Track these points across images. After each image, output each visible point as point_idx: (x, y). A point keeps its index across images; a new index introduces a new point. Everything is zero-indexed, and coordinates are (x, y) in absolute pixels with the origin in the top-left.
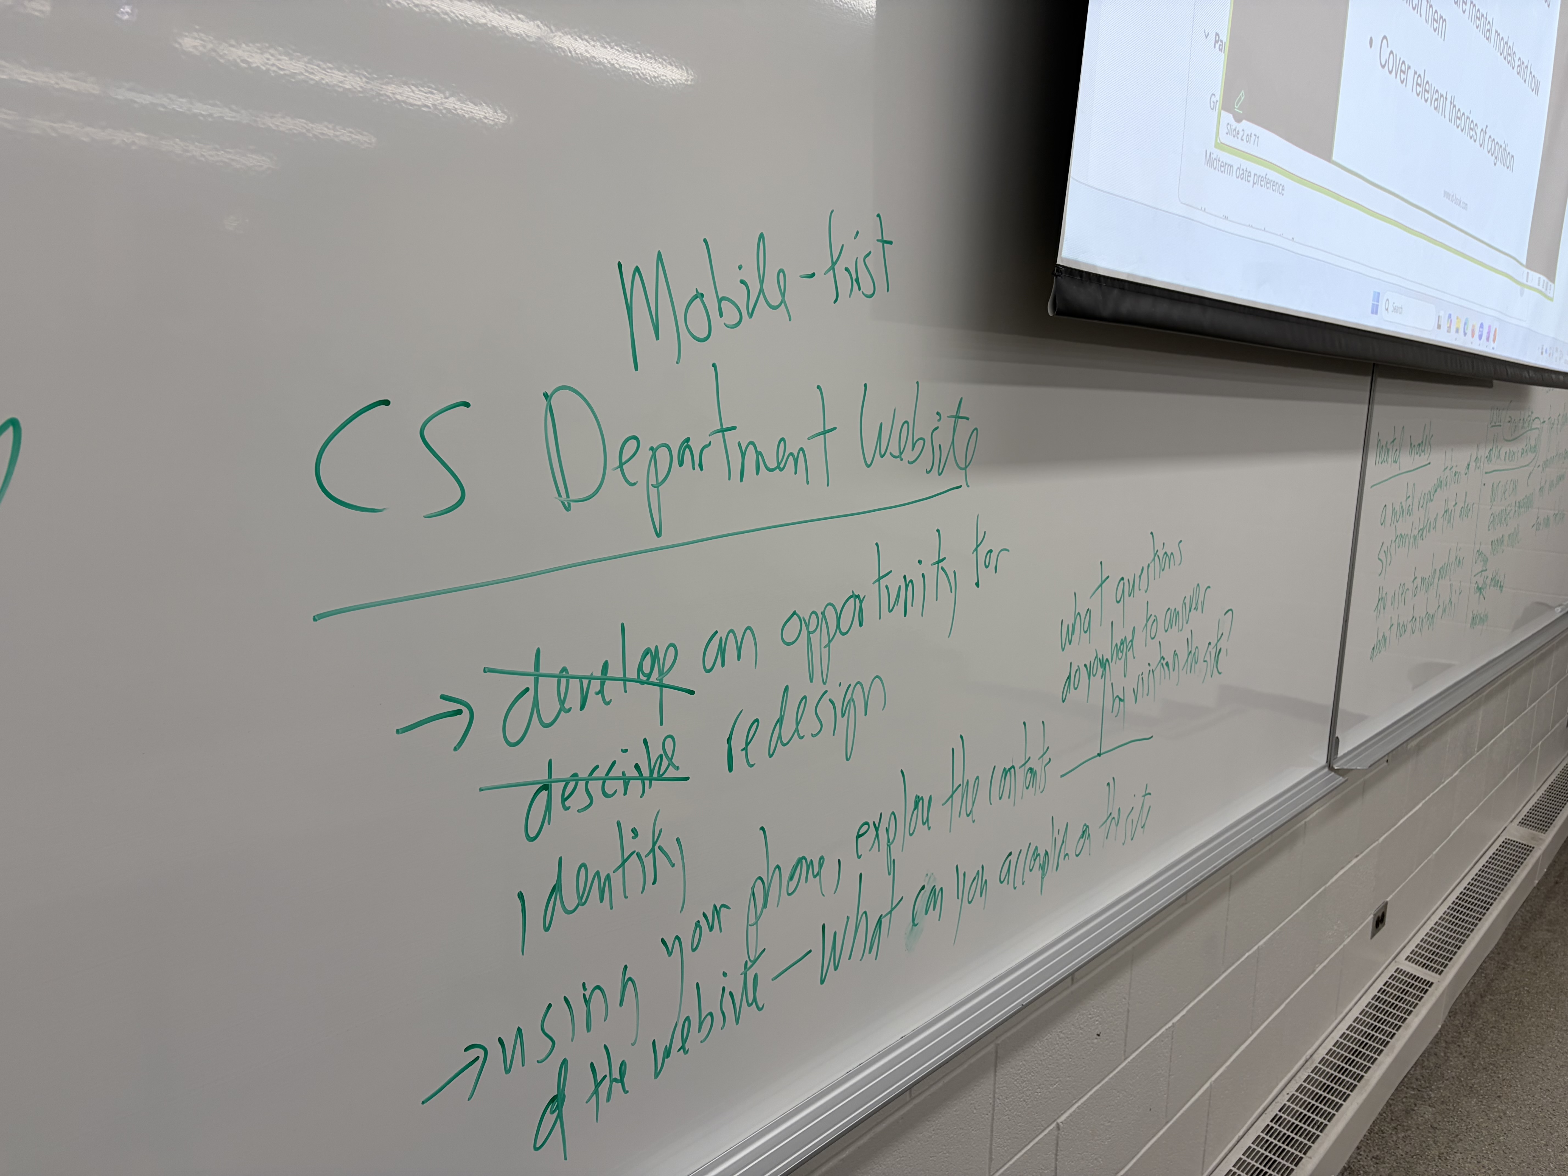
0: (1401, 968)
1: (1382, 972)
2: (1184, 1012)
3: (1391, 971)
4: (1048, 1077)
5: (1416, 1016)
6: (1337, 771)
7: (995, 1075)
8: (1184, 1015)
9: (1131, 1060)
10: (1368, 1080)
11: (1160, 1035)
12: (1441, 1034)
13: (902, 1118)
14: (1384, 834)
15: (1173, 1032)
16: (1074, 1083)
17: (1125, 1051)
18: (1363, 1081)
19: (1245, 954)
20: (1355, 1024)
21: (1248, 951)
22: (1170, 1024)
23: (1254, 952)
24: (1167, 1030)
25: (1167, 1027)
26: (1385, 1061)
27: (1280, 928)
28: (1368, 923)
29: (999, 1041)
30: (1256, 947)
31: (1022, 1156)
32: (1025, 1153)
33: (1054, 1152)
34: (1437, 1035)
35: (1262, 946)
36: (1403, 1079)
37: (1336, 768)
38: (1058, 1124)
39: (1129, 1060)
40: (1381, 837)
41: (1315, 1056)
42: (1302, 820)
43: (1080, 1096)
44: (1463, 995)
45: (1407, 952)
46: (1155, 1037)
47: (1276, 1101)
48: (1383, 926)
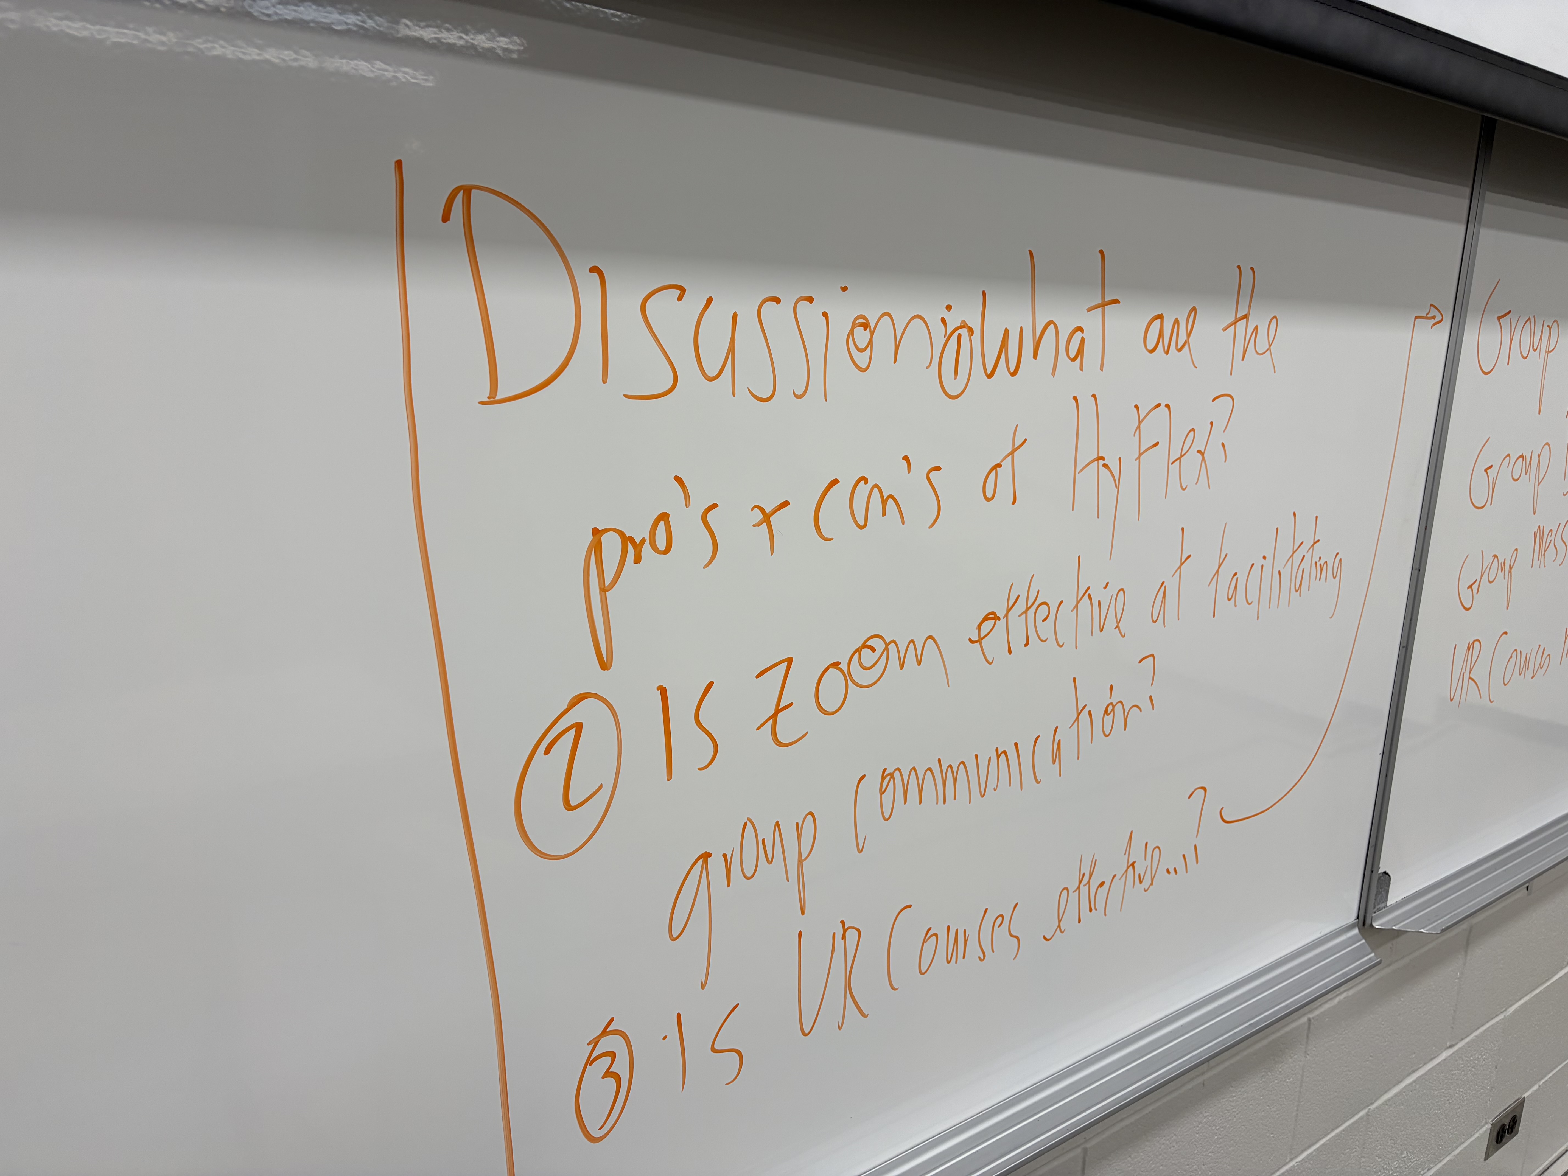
37: (1377, 927)
48: (1510, 1139)
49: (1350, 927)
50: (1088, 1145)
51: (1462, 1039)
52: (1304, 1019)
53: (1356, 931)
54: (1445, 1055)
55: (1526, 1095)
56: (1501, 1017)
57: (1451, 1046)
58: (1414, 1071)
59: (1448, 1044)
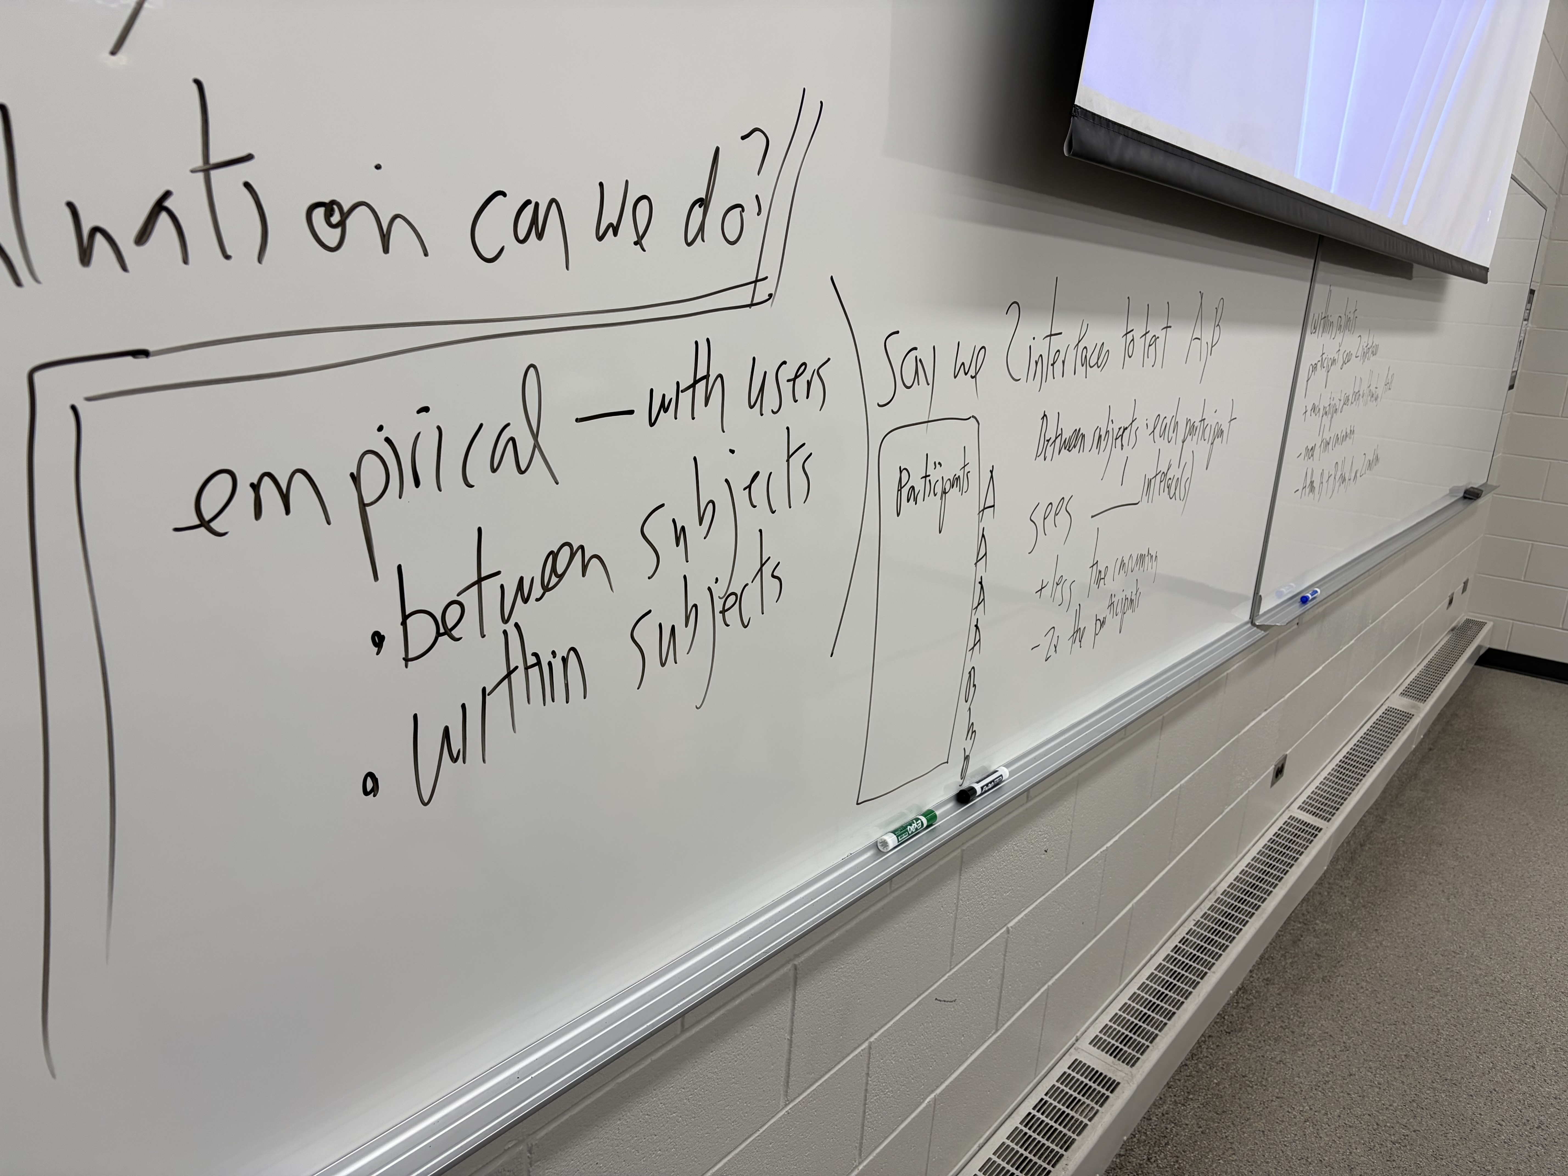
0: (1293, 815)
1: (1277, 819)
2: (1116, 838)
3: (1285, 818)
4: (1002, 885)
5: (1307, 856)
6: (1258, 627)
7: (960, 879)
8: (1116, 841)
9: (1071, 877)
10: (1265, 909)
11: (1096, 857)
12: (1325, 876)
13: (883, 909)
14: (1289, 692)
15: (1106, 855)
16: (1023, 893)
17: (1066, 869)
18: (1260, 910)
19: (1169, 791)
20: (1253, 862)
21: (1171, 788)
22: (1104, 848)
23: (1177, 789)
24: (1101, 852)
25: (1101, 850)
26: (1280, 893)
27: (1200, 770)
28: (1269, 773)
29: (964, 847)
30: (1178, 785)
31: (977, 954)
32: (980, 951)
33: (1003, 953)
34: (1321, 877)
35: (1183, 784)
36: (1291, 914)
37: (1257, 624)
38: (1008, 928)
39: (1069, 876)
40: (1287, 694)
41: (1218, 889)
42: (1224, 672)
43: (1027, 905)
44: (1345, 845)
45: (1299, 802)
46: (1091, 858)
47: (1184, 925)
48: (1281, 777)
49: (1247, 623)
50: (1165, 715)
51: (1270, 707)
52: (1225, 673)
53: (1250, 625)
54: (1264, 714)
55: (1288, 753)
56: (1282, 700)
57: (1266, 710)
58: (1253, 720)
59: (1265, 708)
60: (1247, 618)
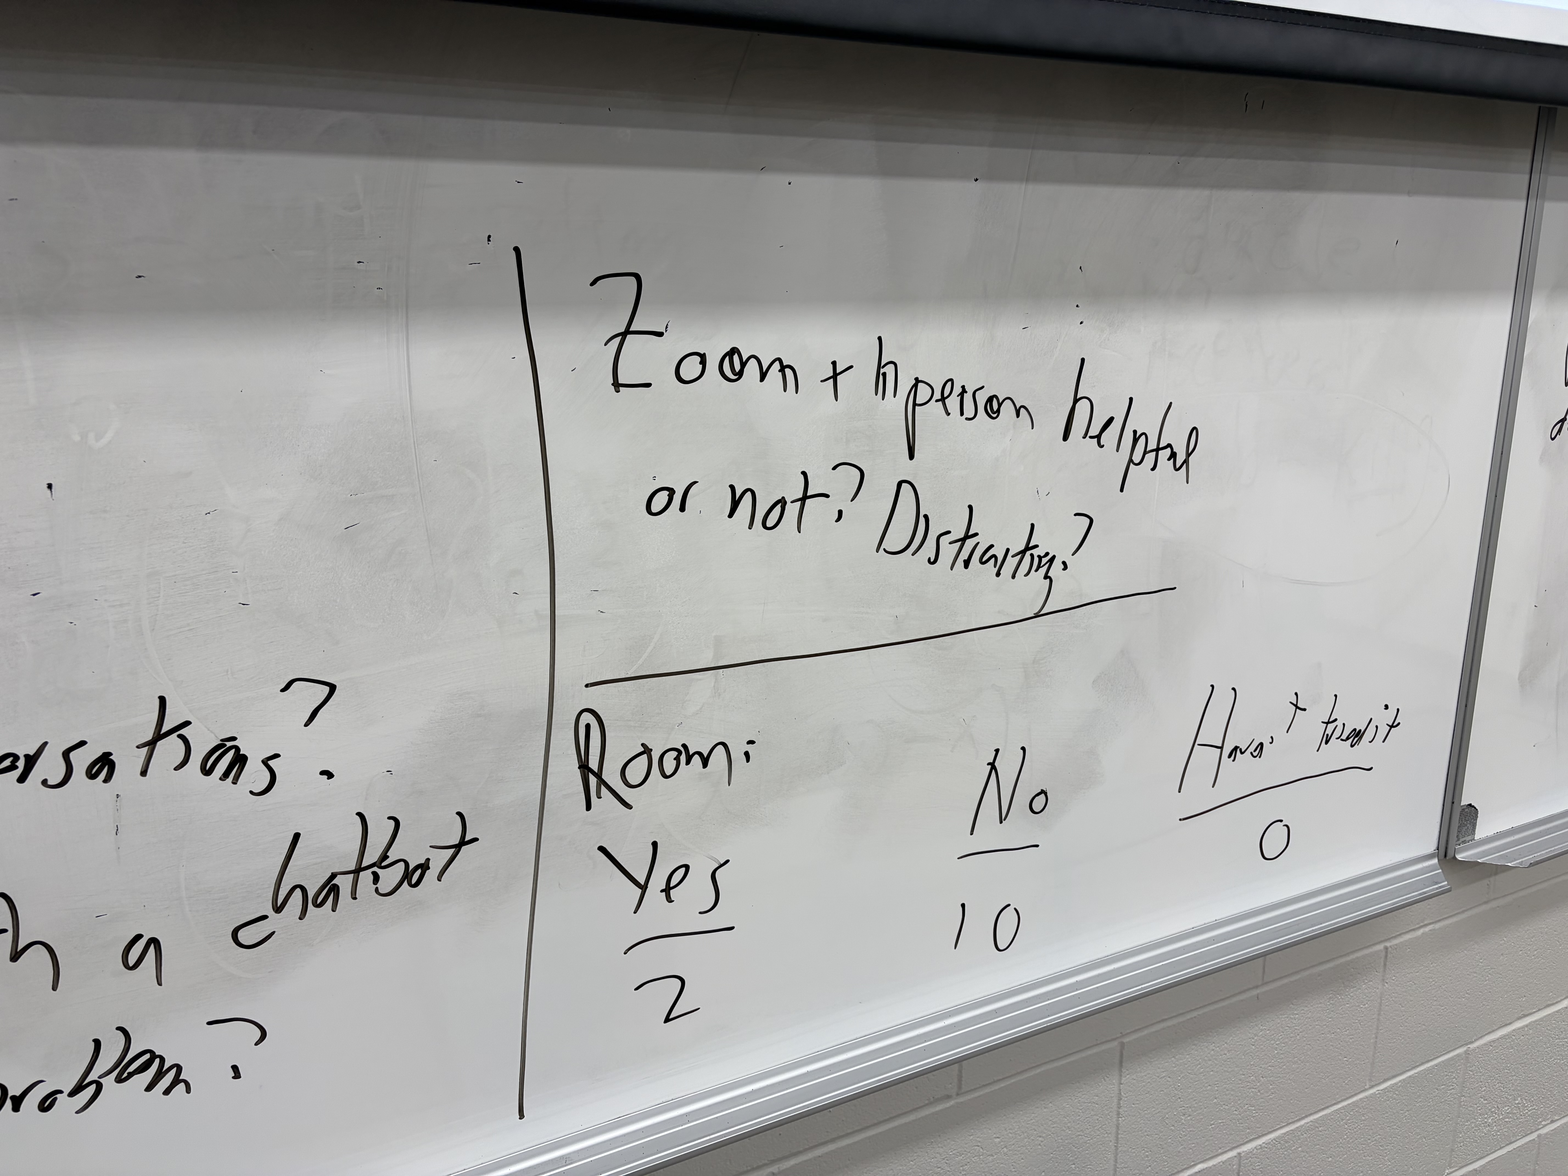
6: (1448, 866)
37: (1460, 859)
49: (1428, 857)
53: (1435, 861)
58: (1525, 1016)
60: (1431, 846)
